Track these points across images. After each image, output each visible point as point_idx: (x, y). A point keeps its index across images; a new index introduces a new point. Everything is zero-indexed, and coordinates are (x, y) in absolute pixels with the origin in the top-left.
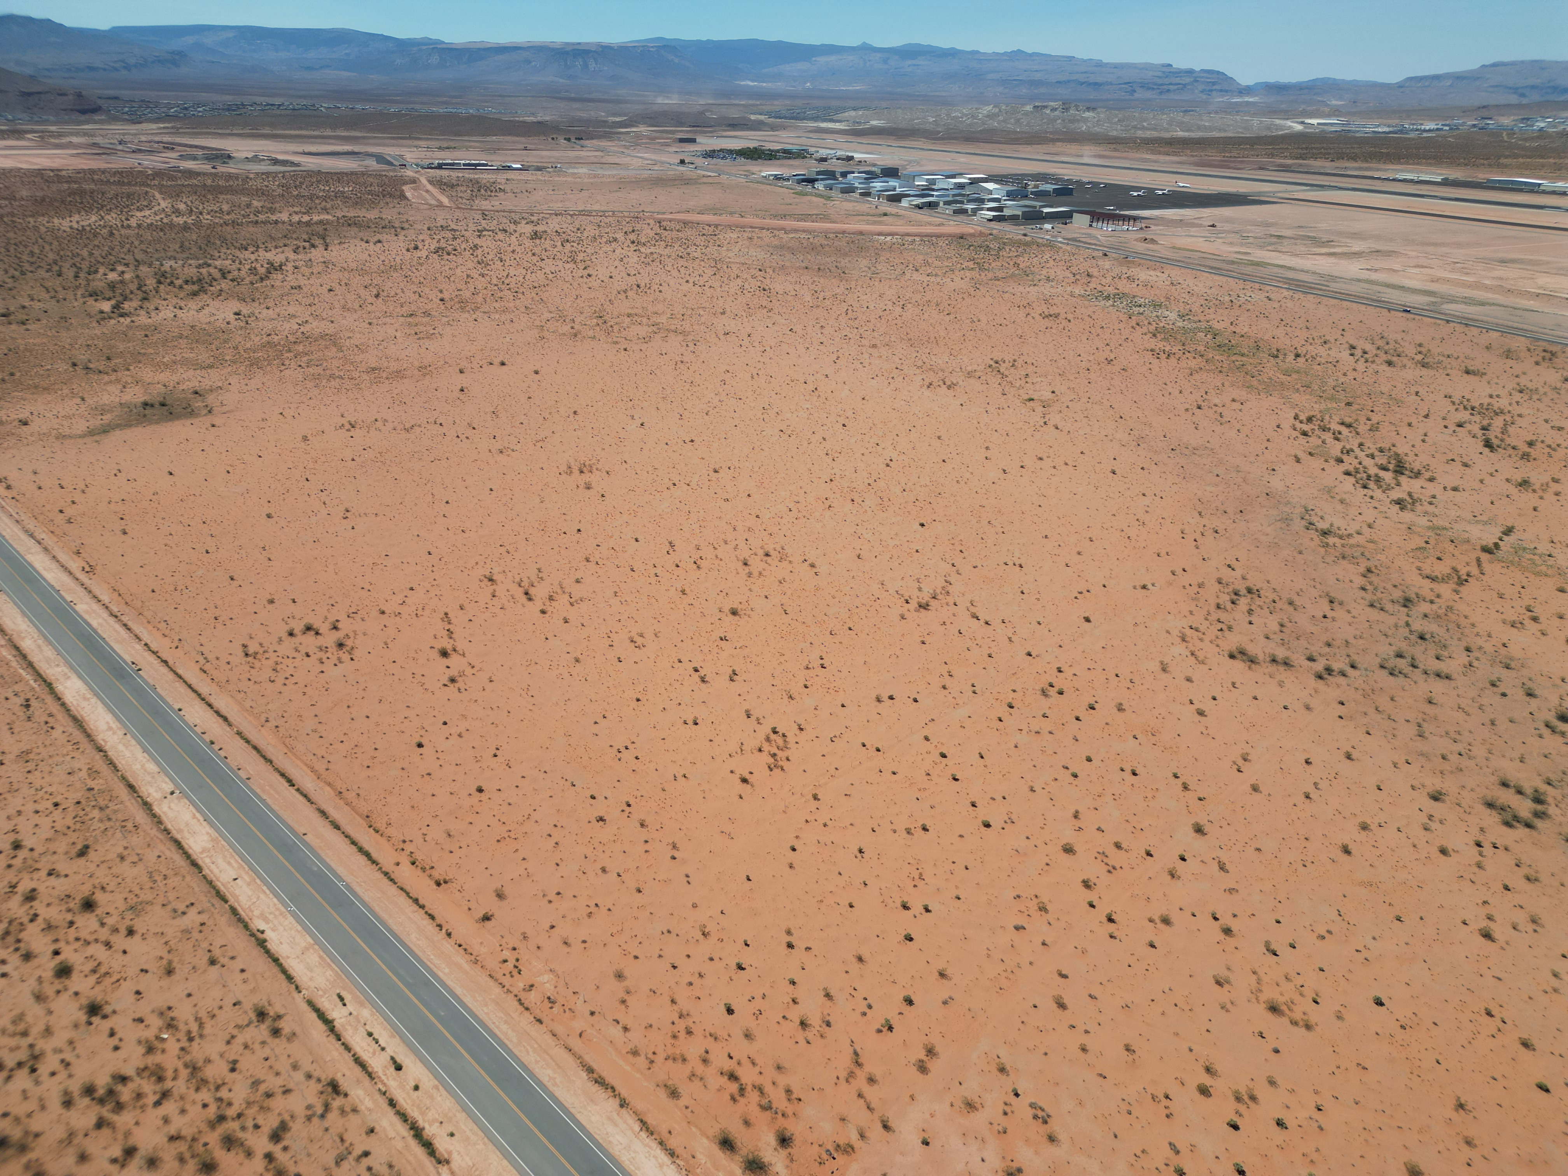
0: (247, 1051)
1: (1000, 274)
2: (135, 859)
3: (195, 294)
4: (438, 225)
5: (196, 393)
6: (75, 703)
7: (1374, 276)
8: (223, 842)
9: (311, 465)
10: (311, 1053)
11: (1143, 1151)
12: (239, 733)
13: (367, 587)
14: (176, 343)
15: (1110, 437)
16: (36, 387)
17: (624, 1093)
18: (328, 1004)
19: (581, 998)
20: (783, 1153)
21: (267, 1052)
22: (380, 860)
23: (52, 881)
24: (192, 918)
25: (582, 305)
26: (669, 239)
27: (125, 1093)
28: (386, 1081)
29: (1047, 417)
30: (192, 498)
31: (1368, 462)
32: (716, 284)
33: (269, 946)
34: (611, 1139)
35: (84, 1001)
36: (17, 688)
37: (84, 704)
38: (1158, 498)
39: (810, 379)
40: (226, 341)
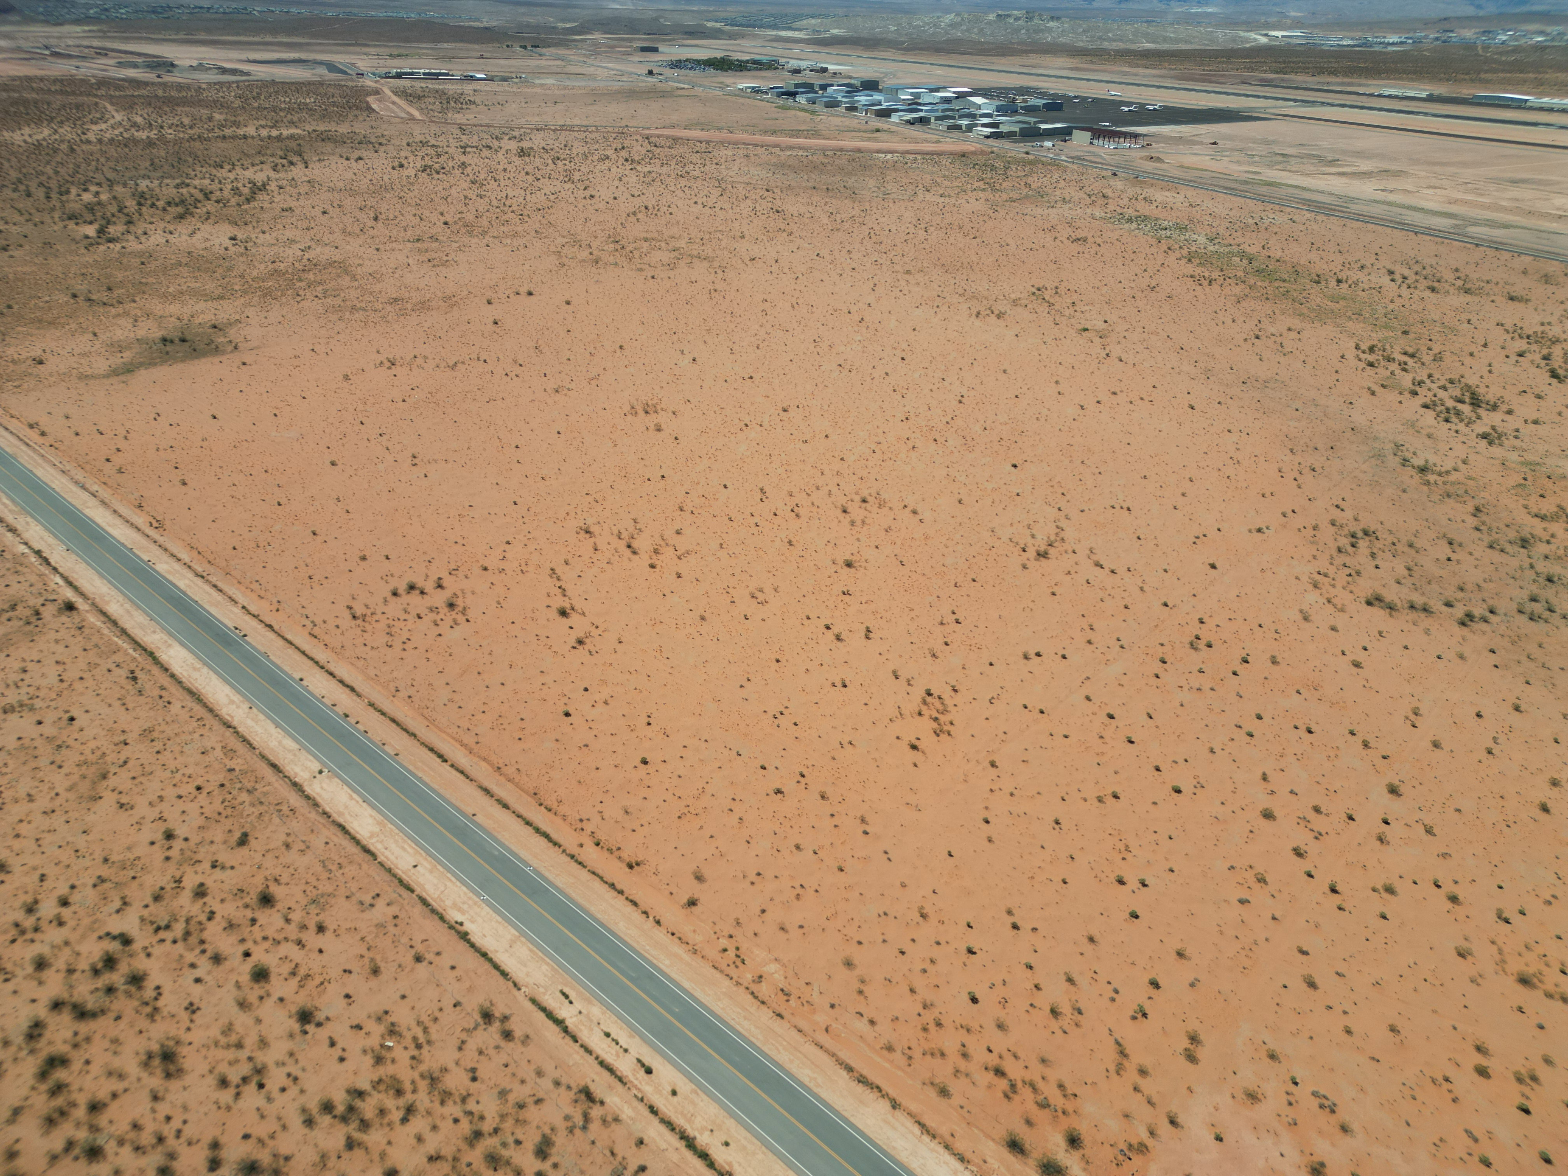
0: (482, 1058)
1: (1014, 195)
2: (303, 847)
3: (181, 217)
4: (417, 140)
5: (215, 327)
6: (185, 674)
7: (1391, 197)
8: (390, 826)
9: (360, 407)
10: (551, 1057)
11: (1441, 1140)
12: (371, 705)
13: (461, 541)
14: (177, 272)
15: (1177, 370)
16: (40, 321)
17: (892, 1093)
18: (553, 1001)
19: (816, 989)
20: (1076, 1155)
21: (503, 1058)
22: (561, 841)
23: (218, 874)
24: (382, 911)
25: (594, 229)
26: (662, 156)
27: (368, 1108)
28: (639, 1086)
29: (1108, 348)
30: (245, 444)
31: (1441, 394)
32: (727, 206)
33: (473, 940)
34: (894, 1144)
35: (294, 1009)
36: (118, 658)
37: (196, 675)
38: (1244, 435)
39: (854, 309)
40: (230, 269)
